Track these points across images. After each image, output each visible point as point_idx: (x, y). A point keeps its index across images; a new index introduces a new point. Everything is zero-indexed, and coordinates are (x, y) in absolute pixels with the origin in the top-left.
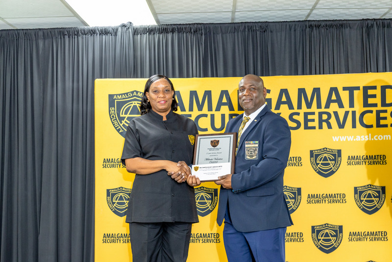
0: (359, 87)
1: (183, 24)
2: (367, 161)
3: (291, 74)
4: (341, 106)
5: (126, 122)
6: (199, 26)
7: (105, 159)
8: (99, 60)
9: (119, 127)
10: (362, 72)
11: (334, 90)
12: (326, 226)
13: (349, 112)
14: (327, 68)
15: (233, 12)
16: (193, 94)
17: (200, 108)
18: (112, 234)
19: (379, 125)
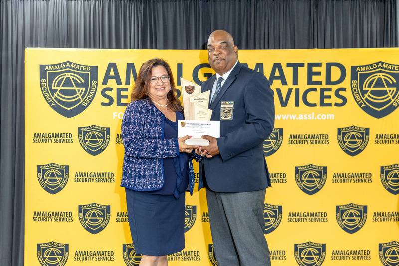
0: (304, 64)
2: (309, 140)
4: (284, 83)
5: (58, 95)
7: (35, 134)
8: (30, 27)
9: (51, 100)
10: (309, 47)
11: (277, 66)
12: (265, 206)
13: (292, 89)
14: (272, 42)
16: (130, 66)
18: (44, 212)
19: (322, 104)
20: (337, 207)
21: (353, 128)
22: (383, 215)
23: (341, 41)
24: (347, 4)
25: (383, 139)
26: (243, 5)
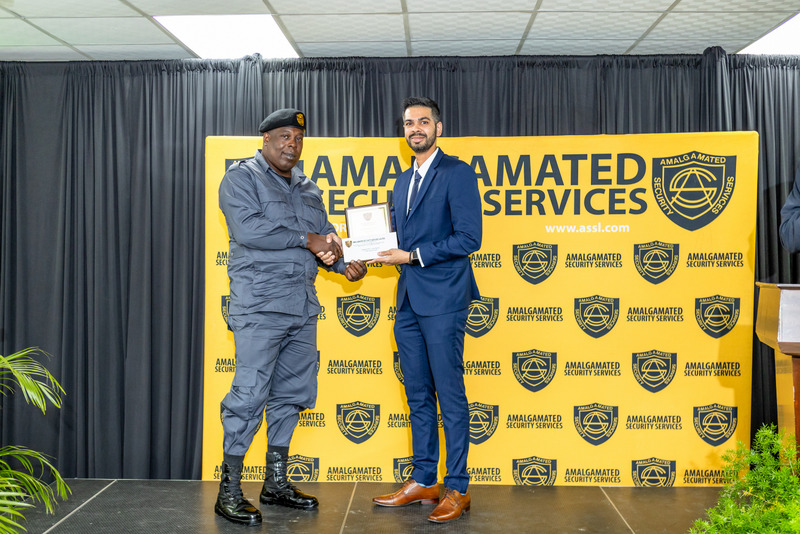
0: (586, 155)
1: (336, 58)
2: (594, 261)
3: (489, 135)
4: (559, 182)
6: (358, 61)
7: (219, 253)
8: (212, 108)
10: (593, 133)
11: (549, 159)
12: (533, 353)
13: (569, 191)
14: (542, 126)
15: (408, 42)
16: (348, 161)
17: (357, 181)
18: (229, 360)
19: (612, 211)
20: (634, 356)
21: (656, 244)
22: (699, 366)
23: (640, 124)
24: (648, 72)
25: (699, 260)
26: (502, 74)
